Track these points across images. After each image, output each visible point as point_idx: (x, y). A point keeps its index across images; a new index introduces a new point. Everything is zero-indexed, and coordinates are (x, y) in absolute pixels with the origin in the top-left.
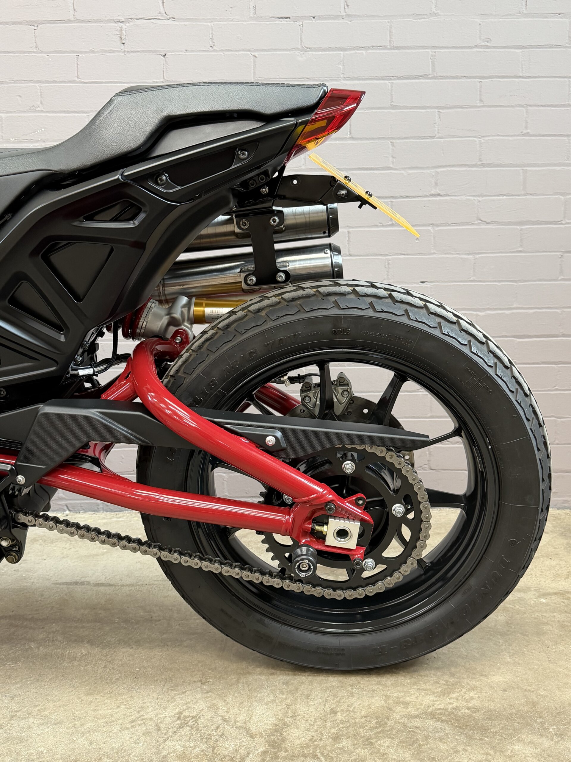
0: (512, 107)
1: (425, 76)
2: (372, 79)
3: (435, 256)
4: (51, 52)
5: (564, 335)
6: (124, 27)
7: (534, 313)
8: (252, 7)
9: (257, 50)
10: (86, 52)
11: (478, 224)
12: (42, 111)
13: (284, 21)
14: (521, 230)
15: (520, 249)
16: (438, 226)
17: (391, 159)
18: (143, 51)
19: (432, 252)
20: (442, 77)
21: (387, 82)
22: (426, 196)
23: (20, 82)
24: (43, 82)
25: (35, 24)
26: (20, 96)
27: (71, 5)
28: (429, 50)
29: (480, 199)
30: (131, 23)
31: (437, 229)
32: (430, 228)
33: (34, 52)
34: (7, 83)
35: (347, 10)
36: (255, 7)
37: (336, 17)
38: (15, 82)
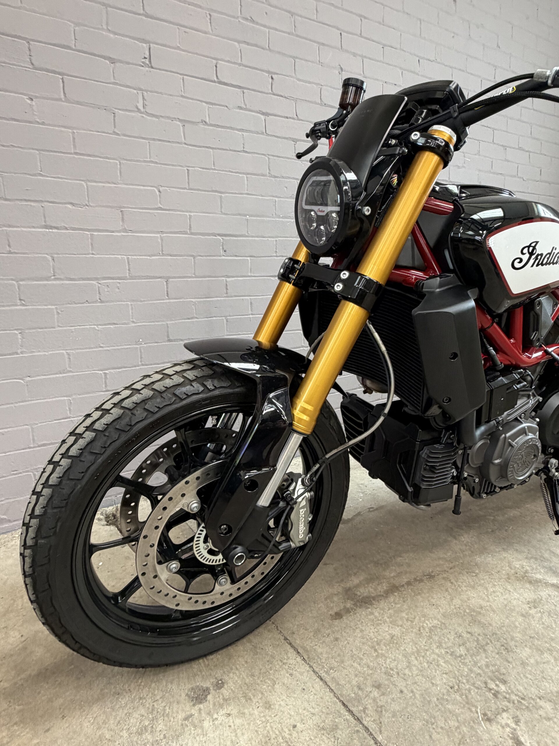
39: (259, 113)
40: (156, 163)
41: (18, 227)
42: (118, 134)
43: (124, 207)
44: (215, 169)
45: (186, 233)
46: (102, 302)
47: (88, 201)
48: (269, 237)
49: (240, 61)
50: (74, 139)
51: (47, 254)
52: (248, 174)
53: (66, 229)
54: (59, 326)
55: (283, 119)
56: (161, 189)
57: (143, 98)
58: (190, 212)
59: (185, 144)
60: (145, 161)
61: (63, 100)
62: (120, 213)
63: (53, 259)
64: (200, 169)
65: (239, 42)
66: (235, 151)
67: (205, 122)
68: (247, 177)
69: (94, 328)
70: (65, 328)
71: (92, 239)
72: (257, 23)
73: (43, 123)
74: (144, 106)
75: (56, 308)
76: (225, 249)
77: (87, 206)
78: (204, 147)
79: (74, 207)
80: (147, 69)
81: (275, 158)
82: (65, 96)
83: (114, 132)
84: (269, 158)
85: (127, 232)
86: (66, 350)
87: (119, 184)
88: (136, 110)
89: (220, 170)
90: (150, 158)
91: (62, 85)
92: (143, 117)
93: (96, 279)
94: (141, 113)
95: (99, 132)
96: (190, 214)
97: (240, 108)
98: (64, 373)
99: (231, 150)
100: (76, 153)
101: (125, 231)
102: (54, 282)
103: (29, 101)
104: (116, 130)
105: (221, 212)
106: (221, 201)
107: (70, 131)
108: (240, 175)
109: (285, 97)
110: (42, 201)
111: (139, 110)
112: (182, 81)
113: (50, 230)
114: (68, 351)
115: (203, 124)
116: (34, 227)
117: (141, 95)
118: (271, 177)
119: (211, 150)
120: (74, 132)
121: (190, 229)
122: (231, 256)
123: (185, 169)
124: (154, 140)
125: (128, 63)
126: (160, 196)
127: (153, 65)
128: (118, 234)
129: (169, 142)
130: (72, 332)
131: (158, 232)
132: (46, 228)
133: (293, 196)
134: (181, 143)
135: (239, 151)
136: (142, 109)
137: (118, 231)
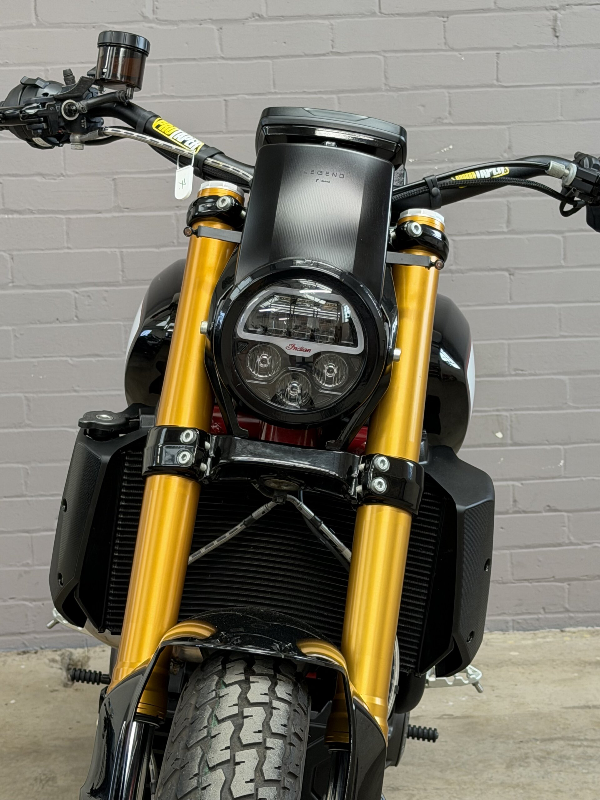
40: (172, 97)
43: (118, 173)
44: (276, 93)
46: (79, 321)
47: (65, 169)
51: (4, 251)
52: (343, 91)
53: (32, 212)
54: (16, 357)
59: (223, 58)
60: (153, 97)
61: (34, 25)
62: (112, 183)
63: (12, 259)
64: (247, 97)
66: (315, 55)
67: (259, 16)
69: (66, 361)
70: (24, 360)
71: (68, 226)
74: (153, 11)
75: (13, 330)
77: (63, 176)
78: (256, 58)
79: (44, 180)
81: (399, 55)
82: (37, 19)
84: (384, 56)
85: (123, 212)
86: (26, 392)
88: (142, 19)
89: (286, 93)
92: (152, 28)
93: (73, 286)
94: (150, 21)
95: (82, 63)
98: (20, 427)
99: (306, 55)
101: (118, 209)
107: (43, 68)
108: (325, 96)
113: (10, 216)
114: (27, 395)
115: (256, 20)
118: (390, 91)
119: (269, 61)
120: (48, 70)
123: (221, 99)
124: (169, 60)
128: (108, 215)
129: (194, 59)
130: (35, 366)
131: (172, 209)
132: (5, 214)
133: (438, 121)
134: (214, 58)
135: (324, 55)
136: (151, 16)
137: (107, 211)
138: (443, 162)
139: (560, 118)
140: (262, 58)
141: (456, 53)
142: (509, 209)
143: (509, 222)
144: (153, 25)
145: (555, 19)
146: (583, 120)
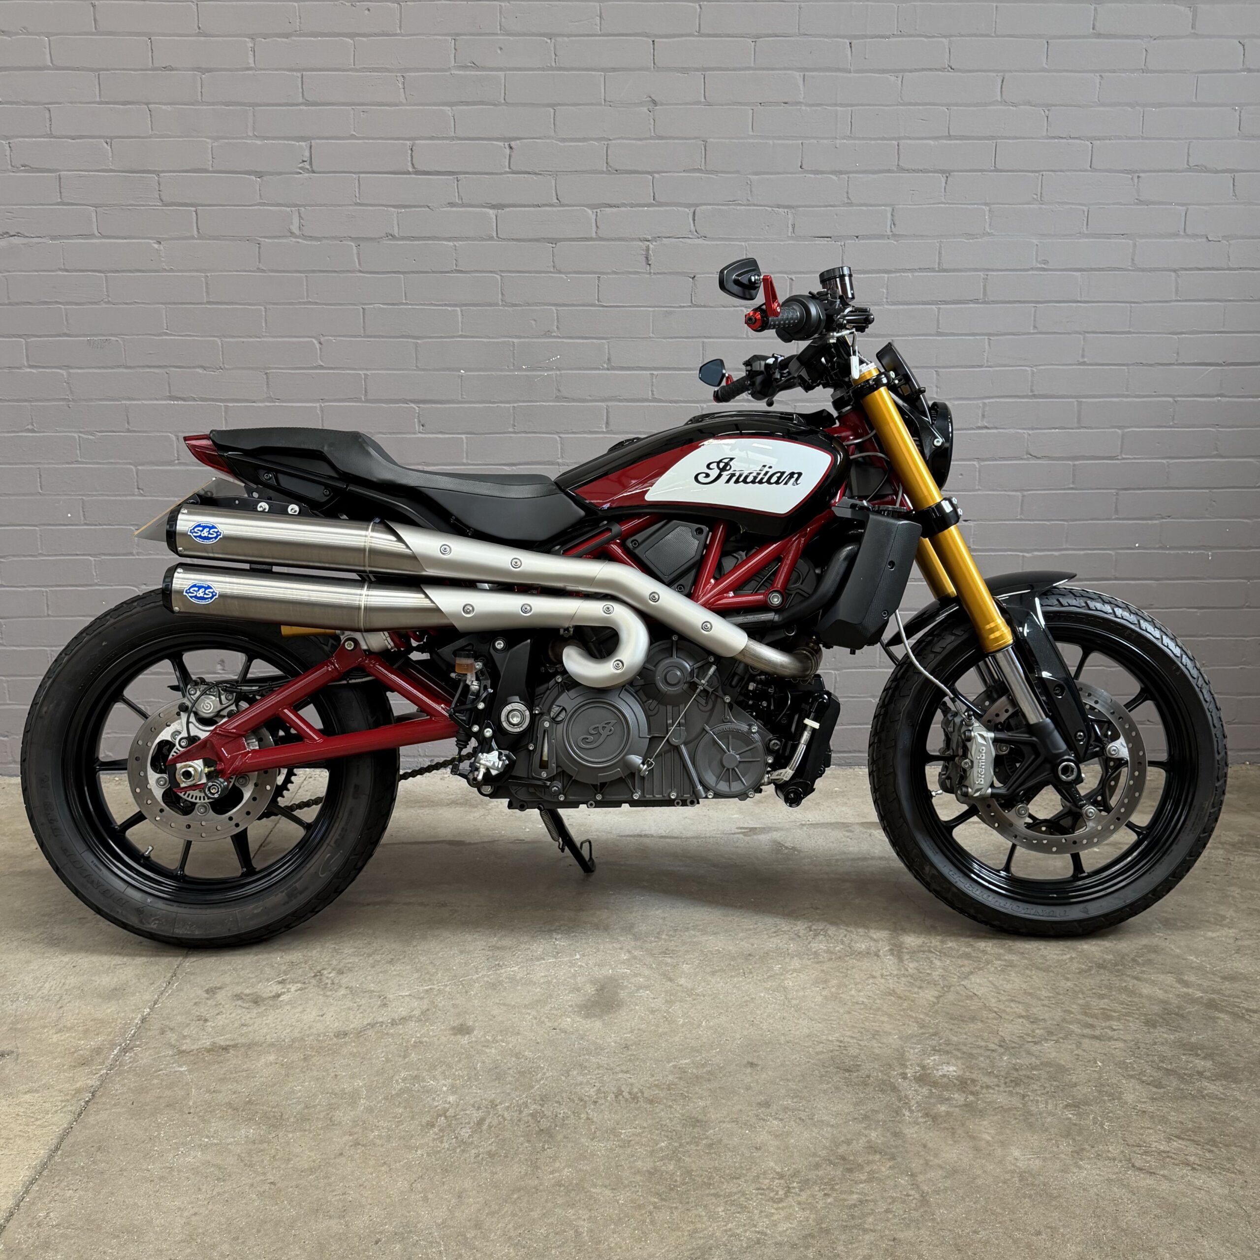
0: (1069, 333)
1: (976, 301)
2: (918, 303)
3: (979, 492)
4: (570, 273)
5: (1116, 579)
6: (651, 246)
7: (1085, 554)
8: (790, 226)
9: (795, 273)
10: (608, 273)
11: (1028, 459)
12: (559, 337)
13: (824, 242)
14: (1074, 465)
15: (1072, 486)
16: (983, 460)
17: (935, 389)
18: (670, 273)
19: (977, 488)
20: (993, 302)
21: (934, 307)
22: (973, 429)
23: (536, 304)
24: (560, 305)
25: (554, 241)
26: (535, 320)
27: (594, 221)
28: (981, 273)
29: (1030, 432)
30: (658, 242)
31: (982, 463)
32: (975, 463)
33: (551, 272)
34: (520, 305)
35: (893, 229)
36: (794, 226)
37: (881, 237)
38: (529, 305)
39: (484, 207)
40: (316, 303)
41: (139, 400)
42: (263, 271)
43: (270, 368)
44: (407, 304)
45: (359, 400)
47: (223, 363)
48: (501, 402)
49: (452, 134)
50: (207, 283)
51: (171, 433)
52: (466, 305)
53: (194, 400)
55: (532, 209)
56: (322, 339)
57: (300, 216)
58: (367, 369)
59: (360, 271)
60: (300, 303)
61: (196, 237)
62: (265, 376)
63: (178, 440)
64: (382, 306)
65: (451, 104)
66: (442, 272)
67: (392, 236)
68: (462, 311)
71: (226, 413)
72: (484, 69)
73: (171, 270)
74: (300, 228)
76: (422, 422)
77: (221, 369)
78: (389, 272)
79: (204, 372)
80: (307, 175)
81: (513, 274)
82: (198, 232)
83: (258, 269)
84: (502, 276)
85: (274, 402)
87: (264, 337)
88: (289, 234)
89: (416, 305)
90: (307, 298)
91: (195, 219)
92: (298, 242)
94: (296, 237)
95: (237, 271)
96: (366, 372)
97: (452, 205)
99: (433, 272)
100: (209, 303)
101: (270, 400)
102: (178, 468)
103: (156, 246)
104: (261, 266)
105: (417, 366)
106: (416, 350)
107: (203, 275)
108: (449, 308)
109: (536, 174)
110: (166, 366)
111: (292, 234)
112: (357, 182)
113: (176, 402)
115: (390, 239)
116: (157, 399)
117: (297, 214)
118: (507, 306)
119: (401, 276)
120: (207, 276)
121: (366, 395)
122: (433, 433)
123: (360, 307)
124: (314, 271)
125: (280, 174)
126: (320, 349)
127: (315, 168)
128: (260, 404)
129: (335, 271)
131: (317, 401)
132: (172, 400)
133: (547, 334)
134: (353, 272)
135: (448, 272)
136: (297, 232)
137: (261, 401)
138: (552, 369)
139: (651, 335)
140: (395, 272)
141: (563, 276)
142: (608, 413)
143: (607, 423)
144: (300, 240)
145: (648, 249)
146: (671, 338)
